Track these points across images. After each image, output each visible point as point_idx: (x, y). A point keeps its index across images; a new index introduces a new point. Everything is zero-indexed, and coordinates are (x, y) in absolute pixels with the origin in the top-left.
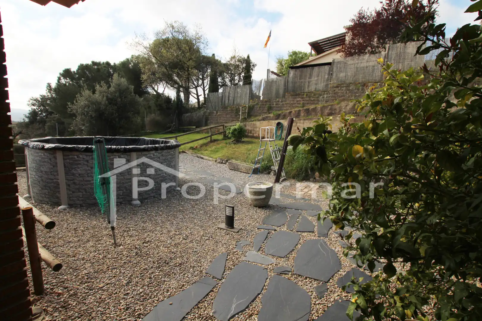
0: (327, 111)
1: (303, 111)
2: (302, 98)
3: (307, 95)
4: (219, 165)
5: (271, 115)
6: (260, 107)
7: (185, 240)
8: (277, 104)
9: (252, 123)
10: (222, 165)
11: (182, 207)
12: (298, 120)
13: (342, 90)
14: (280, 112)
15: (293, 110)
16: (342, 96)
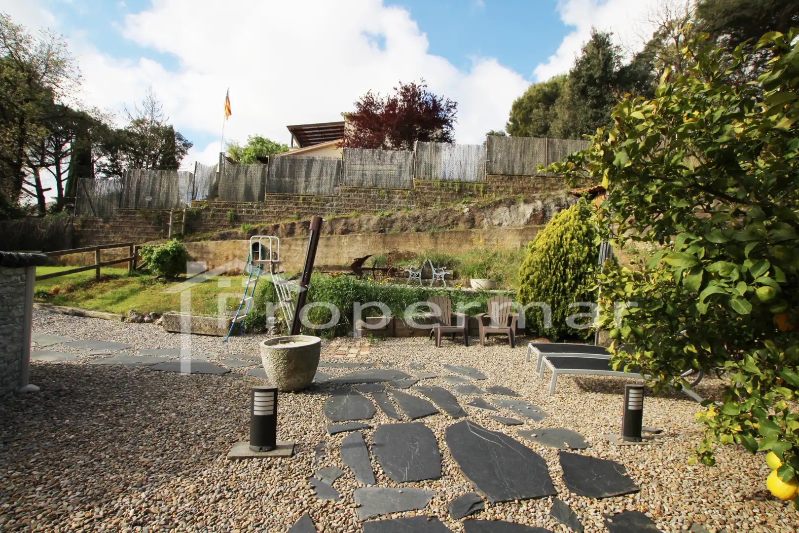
0: (340, 227)
1: (300, 225)
2: (297, 204)
3: (304, 199)
4: (134, 326)
5: (240, 231)
6: (213, 215)
7: (142, 525)
8: (248, 212)
9: (199, 243)
10: (143, 325)
11: (71, 432)
12: (293, 240)
13: (360, 196)
14: (256, 226)
15: (281, 223)
16: (360, 206)
